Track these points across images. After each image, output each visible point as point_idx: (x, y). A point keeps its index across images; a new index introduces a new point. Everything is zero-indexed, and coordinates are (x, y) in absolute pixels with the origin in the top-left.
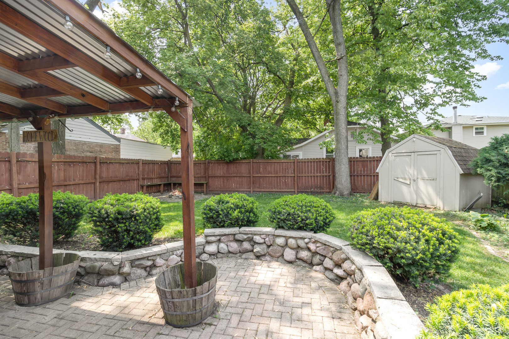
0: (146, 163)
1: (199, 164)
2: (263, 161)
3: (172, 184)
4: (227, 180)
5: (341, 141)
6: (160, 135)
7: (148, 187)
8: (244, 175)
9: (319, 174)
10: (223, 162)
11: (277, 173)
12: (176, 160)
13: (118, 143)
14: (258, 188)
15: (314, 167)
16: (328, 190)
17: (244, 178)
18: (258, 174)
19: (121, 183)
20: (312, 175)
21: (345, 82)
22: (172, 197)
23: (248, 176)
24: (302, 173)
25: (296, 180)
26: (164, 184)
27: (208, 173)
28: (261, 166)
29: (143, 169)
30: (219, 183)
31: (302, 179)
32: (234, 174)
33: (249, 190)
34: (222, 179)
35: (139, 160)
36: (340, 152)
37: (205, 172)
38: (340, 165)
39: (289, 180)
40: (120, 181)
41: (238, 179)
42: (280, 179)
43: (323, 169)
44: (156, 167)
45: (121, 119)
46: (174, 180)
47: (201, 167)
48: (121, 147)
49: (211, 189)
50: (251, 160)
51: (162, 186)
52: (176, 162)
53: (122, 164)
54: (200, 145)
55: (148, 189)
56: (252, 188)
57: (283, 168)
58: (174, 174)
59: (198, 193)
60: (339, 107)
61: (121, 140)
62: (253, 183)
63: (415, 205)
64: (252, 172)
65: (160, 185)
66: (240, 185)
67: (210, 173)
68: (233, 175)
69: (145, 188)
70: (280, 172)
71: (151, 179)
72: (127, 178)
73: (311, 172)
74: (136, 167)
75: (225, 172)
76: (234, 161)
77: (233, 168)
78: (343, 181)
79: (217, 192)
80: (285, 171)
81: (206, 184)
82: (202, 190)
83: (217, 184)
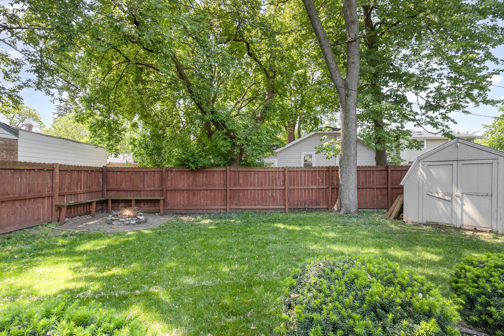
0: (65, 170)
1: (152, 173)
2: (244, 170)
3: (110, 202)
4: (194, 194)
5: (351, 145)
6: (91, 127)
7: (69, 207)
8: (217, 188)
9: (314, 187)
10: (188, 170)
11: (262, 186)
12: (116, 166)
13: (14, 137)
14: (236, 204)
15: (308, 178)
16: (325, 206)
17: (217, 192)
18: (236, 186)
19: (18, 204)
20: (306, 187)
21: (357, 71)
22: (114, 223)
23: (223, 188)
24: (294, 185)
25: (286, 194)
26: (97, 202)
27: (166, 185)
28: (241, 176)
29: (62, 180)
30: (182, 198)
31: (294, 192)
32: (203, 186)
33: (224, 207)
34: (185, 194)
35: (53, 164)
36: (348, 159)
37: (161, 184)
38: (349, 175)
39: (278, 194)
40: (14, 200)
41: (209, 193)
42: (266, 193)
43: (319, 180)
44: (83, 176)
45: (18, 97)
46: (112, 195)
47: (154, 176)
48: (19, 144)
49: (169, 207)
50: (228, 167)
51: (94, 205)
52: (116, 170)
53: (18, 172)
54: (147, 147)
55: (69, 211)
56: (228, 205)
57: (269, 179)
58: (113, 186)
59: (150, 213)
60: (349, 103)
61: (20, 132)
62: (230, 198)
63: (458, 227)
64: (228, 184)
65: (90, 204)
66: (211, 200)
67: (169, 184)
68: (202, 188)
69: (64, 210)
70: (265, 184)
71: (76, 194)
72: (28, 196)
73: (305, 185)
74: (48, 176)
75: (191, 185)
76: (202, 169)
77: (201, 178)
78: (351, 196)
79: (178, 211)
80: (273, 183)
81: (164, 200)
82: (157, 208)
83: (179, 200)
